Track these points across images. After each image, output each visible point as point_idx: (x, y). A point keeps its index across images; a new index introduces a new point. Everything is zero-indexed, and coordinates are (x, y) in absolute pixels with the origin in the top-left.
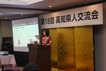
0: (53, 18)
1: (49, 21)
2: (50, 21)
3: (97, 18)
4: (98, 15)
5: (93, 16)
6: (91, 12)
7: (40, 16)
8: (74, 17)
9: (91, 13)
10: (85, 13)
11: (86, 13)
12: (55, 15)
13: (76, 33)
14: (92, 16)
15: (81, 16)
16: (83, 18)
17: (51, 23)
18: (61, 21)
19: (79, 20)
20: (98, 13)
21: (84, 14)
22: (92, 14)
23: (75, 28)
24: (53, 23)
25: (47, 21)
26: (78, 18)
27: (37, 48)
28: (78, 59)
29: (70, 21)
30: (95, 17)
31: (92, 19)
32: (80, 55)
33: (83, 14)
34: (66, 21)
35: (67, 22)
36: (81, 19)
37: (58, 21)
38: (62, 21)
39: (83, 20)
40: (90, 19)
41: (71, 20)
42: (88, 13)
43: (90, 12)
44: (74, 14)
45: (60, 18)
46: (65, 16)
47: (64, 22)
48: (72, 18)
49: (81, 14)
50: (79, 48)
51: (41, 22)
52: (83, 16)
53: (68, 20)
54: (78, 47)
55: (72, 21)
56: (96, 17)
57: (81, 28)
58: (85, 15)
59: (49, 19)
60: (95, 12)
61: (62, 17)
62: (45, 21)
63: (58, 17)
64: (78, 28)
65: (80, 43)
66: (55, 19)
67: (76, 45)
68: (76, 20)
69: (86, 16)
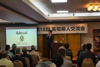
0: (49, 28)
2: (45, 29)
3: (84, 30)
8: (68, 28)
17: (46, 31)
18: (56, 30)
19: (71, 30)
21: (76, 27)
25: (42, 29)
26: (71, 29)
34: (61, 30)
36: (73, 30)
37: (54, 30)
38: (58, 30)
39: (75, 30)
40: (80, 30)
41: (66, 30)
42: (78, 27)
44: (68, 27)
49: (73, 27)
61: (57, 28)
63: (54, 28)
69: (77, 29)
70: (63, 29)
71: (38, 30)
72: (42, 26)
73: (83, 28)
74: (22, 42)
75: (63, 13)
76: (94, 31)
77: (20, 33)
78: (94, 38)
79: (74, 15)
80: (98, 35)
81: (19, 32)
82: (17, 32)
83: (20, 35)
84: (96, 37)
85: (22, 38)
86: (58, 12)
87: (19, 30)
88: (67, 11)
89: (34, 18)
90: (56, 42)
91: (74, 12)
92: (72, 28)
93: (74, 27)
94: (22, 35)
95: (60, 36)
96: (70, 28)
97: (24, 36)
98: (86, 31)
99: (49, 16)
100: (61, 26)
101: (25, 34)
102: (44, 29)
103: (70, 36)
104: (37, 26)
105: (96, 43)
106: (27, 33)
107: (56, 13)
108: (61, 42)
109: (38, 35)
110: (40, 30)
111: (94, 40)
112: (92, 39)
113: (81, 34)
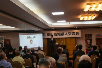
0: (52, 33)
8: (66, 34)
17: (50, 36)
18: (57, 35)
25: (47, 35)
34: (61, 35)
36: (70, 35)
42: (74, 33)
61: (58, 33)
70: (63, 34)
71: (43, 35)
72: (47, 32)
73: (77, 33)
74: (32, 44)
75: (62, 22)
76: (86, 35)
77: (30, 38)
78: (86, 40)
79: (70, 24)
80: (89, 39)
82: (28, 37)
83: (30, 39)
84: (88, 40)
85: (31, 41)
86: (58, 21)
87: (29, 36)
88: (65, 21)
89: (40, 26)
90: (57, 44)
91: (70, 22)
92: (69, 33)
93: (71, 33)
94: (31, 39)
95: (60, 39)
96: (68, 34)
97: (33, 39)
98: (79, 36)
99: (51, 24)
100: (61, 32)
101: (34, 38)
102: (48, 34)
103: (68, 40)
104: (42, 32)
105: (88, 44)
106: (35, 38)
107: (57, 22)
108: (61, 44)
109: (43, 39)
110: (45, 35)
111: (86, 42)
112: (84, 41)
113: (76, 38)
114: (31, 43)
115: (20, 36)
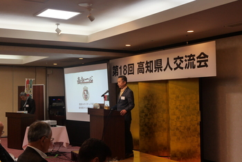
0: (133, 64)
1: (125, 70)
2: (127, 69)
3: (206, 65)
4: (207, 60)
5: (200, 62)
6: (197, 56)
7: (111, 61)
8: (168, 63)
9: (195, 58)
10: (186, 56)
11: (188, 56)
12: (136, 59)
13: (170, 91)
14: (198, 62)
15: (178, 61)
16: (183, 65)
17: (129, 74)
18: (145, 69)
19: (175, 69)
20: (207, 56)
21: (185, 58)
22: (197, 58)
23: (170, 82)
24: (133, 73)
25: (123, 70)
26: (174, 66)
27: (103, 115)
28: (175, 135)
29: (161, 70)
30: (203, 64)
31: (198, 67)
32: (177, 129)
33: (182, 58)
34: (154, 69)
35: (155, 71)
36: (179, 66)
37: (141, 71)
38: (148, 69)
39: (182, 68)
40: (194, 67)
41: (163, 69)
42: (191, 57)
43: (194, 55)
44: (168, 59)
45: (145, 66)
46: (152, 62)
47: (151, 71)
48: (164, 65)
49: (179, 58)
50: (175, 116)
51: (112, 71)
52: (182, 62)
53: (158, 68)
54: (174, 114)
55: (165, 70)
56: (205, 63)
57: (180, 83)
58: (186, 60)
59: (125, 66)
60: (202, 56)
62: (119, 70)
63: (141, 64)
64: (175, 82)
65: (177, 108)
66: (136, 67)
67: (171, 112)
68: (171, 69)
69: (187, 62)
74: (86, 102)
77: (83, 81)
81: (80, 79)
92: (176, 60)
94: (85, 85)
96: (172, 63)
102: (125, 68)
104: (107, 62)
106: (92, 81)
114: (86, 97)
115: (65, 75)
